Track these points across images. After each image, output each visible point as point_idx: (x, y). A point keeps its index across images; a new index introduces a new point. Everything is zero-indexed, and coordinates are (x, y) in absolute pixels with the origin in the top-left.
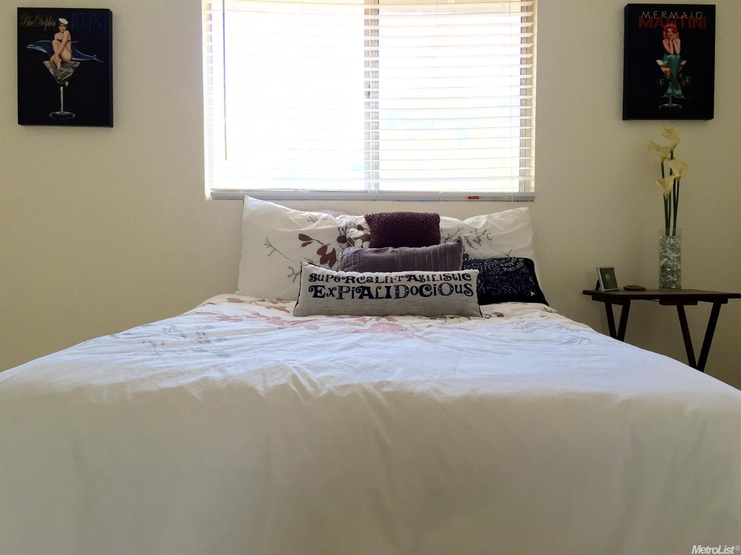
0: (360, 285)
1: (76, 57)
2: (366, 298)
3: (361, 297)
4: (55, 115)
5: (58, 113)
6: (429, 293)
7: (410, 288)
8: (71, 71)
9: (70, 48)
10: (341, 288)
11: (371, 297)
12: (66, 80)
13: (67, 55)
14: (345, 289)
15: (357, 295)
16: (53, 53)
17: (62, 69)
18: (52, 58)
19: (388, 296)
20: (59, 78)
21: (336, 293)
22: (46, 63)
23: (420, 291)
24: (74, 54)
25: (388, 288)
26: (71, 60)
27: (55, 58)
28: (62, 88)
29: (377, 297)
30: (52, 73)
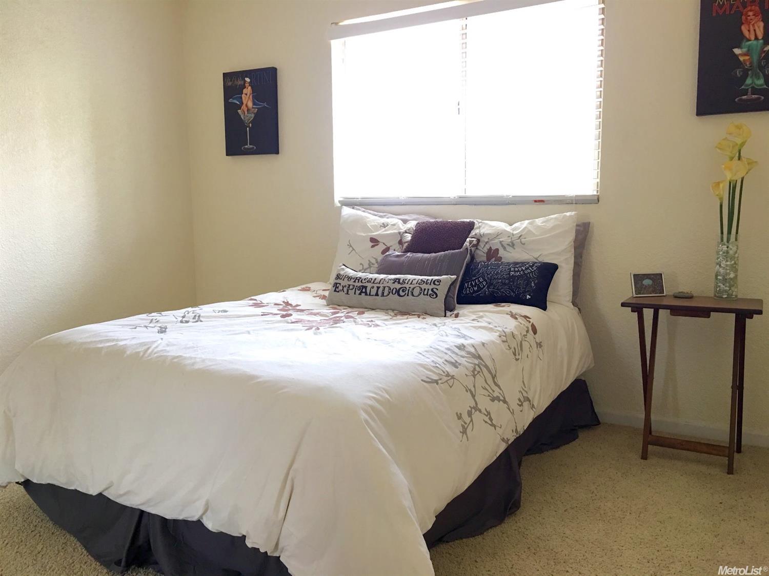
0: (361, 284)
1: (256, 105)
2: (363, 294)
3: (360, 294)
4: (244, 148)
5: (246, 146)
6: (403, 294)
7: (392, 289)
8: (253, 115)
9: (251, 99)
10: (349, 285)
11: (366, 294)
12: (249, 123)
13: (250, 104)
14: (351, 287)
15: (357, 292)
16: (242, 103)
17: (248, 115)
18: (242, 108)
19: (377, 295)
20: (246, 122)
21: (345, 289)
22: (239, 111)
23: (398, 292)
24: (254, 104)
25: (378, 288)
26: (253, 108)
27: (244, 107)
28: (248, 129)
29: (370, 295)
30: (243, 118)
